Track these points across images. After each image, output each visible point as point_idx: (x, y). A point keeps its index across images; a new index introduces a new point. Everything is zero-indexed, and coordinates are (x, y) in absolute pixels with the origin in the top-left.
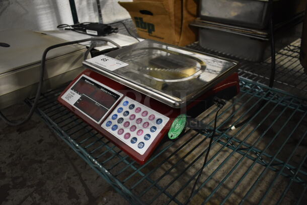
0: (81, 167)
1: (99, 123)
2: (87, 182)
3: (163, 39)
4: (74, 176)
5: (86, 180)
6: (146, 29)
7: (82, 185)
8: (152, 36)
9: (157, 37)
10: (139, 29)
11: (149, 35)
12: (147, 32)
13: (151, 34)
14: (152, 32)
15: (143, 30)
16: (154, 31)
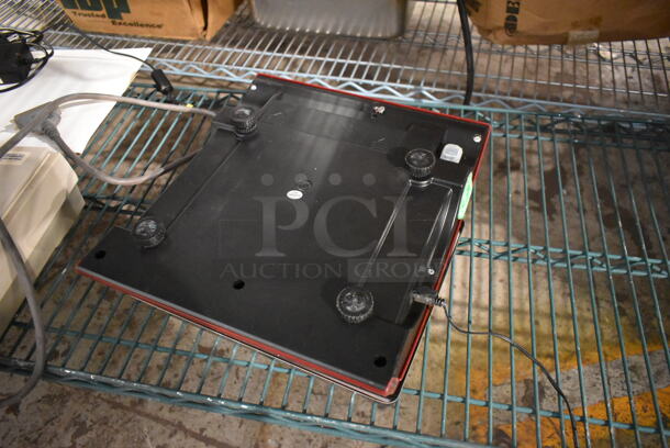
0: (171, 410)
2: (209, 433)
3: (159, 26)
4: (171, 436)
5: (202, 430)
6: (100, 9)
7: (203, 444)
8: (125, 24)
9: (142, 25)
10: (75, 13)
11: (114, 23)
12: (103, 16)
13: (121, 18)
14: (123, 14)
15: (90, 12)
16: (128, 11)
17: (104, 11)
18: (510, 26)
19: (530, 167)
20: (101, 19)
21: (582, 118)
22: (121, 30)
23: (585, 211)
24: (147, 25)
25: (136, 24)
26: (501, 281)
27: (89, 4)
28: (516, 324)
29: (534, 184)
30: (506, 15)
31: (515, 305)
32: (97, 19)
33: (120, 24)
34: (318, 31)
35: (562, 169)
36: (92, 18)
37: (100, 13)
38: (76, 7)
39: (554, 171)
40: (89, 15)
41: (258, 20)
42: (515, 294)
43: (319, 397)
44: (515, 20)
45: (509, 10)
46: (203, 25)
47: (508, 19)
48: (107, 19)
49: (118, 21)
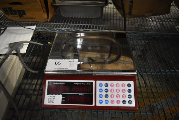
1: (94, 105)
3: (35, 18)
8: (24, 18)
9: (29, 18)
10: (9, 16)
11: (21, 18)
12: (17, 16)
13: (23, 16)
14: (23, 15)
15: (13, 15)
16: (25, 15)
17: (18, 15)
18: (130, 13)
19: (137, 49)
20: (17, 17)
21: (155, 36)
22: (23, 20)
23: (153, 59)
24: (31, 18)
25: (27, 18)
26: (137, 79)
27: (13, 13)
28: (143, 91)
29: (139, 53)
30: (129, 10)
31: (142, 85)
32: (16, 17)
33: (23, 18)
34: (79, 17)
35: (145, 49)
36: (14, 17)
37: (16, 15)
38: (9, 14)
39: (143, 49)
40: (13, 16)
41: (62, 15)
42: (141, 83)
43: (96, 118)
44: (131, 12)
45: (130, 9)
46: (47, 17)
47: (129, 11)
48: (19, 17)
49: (22, 17)
